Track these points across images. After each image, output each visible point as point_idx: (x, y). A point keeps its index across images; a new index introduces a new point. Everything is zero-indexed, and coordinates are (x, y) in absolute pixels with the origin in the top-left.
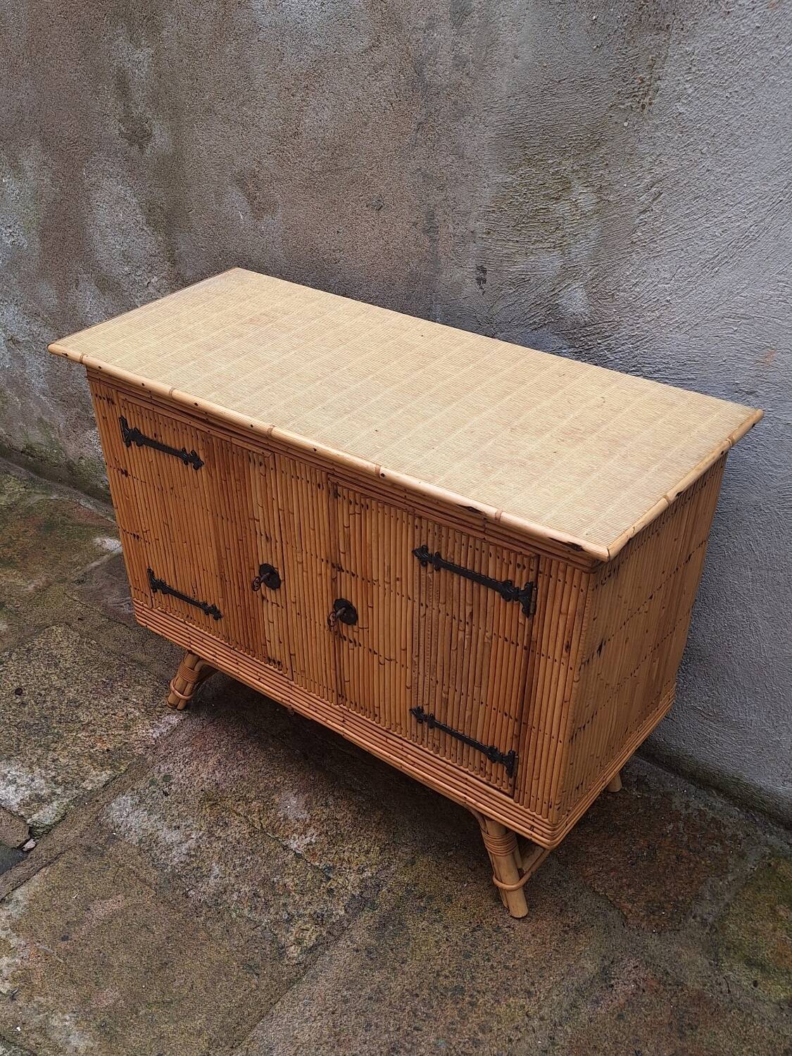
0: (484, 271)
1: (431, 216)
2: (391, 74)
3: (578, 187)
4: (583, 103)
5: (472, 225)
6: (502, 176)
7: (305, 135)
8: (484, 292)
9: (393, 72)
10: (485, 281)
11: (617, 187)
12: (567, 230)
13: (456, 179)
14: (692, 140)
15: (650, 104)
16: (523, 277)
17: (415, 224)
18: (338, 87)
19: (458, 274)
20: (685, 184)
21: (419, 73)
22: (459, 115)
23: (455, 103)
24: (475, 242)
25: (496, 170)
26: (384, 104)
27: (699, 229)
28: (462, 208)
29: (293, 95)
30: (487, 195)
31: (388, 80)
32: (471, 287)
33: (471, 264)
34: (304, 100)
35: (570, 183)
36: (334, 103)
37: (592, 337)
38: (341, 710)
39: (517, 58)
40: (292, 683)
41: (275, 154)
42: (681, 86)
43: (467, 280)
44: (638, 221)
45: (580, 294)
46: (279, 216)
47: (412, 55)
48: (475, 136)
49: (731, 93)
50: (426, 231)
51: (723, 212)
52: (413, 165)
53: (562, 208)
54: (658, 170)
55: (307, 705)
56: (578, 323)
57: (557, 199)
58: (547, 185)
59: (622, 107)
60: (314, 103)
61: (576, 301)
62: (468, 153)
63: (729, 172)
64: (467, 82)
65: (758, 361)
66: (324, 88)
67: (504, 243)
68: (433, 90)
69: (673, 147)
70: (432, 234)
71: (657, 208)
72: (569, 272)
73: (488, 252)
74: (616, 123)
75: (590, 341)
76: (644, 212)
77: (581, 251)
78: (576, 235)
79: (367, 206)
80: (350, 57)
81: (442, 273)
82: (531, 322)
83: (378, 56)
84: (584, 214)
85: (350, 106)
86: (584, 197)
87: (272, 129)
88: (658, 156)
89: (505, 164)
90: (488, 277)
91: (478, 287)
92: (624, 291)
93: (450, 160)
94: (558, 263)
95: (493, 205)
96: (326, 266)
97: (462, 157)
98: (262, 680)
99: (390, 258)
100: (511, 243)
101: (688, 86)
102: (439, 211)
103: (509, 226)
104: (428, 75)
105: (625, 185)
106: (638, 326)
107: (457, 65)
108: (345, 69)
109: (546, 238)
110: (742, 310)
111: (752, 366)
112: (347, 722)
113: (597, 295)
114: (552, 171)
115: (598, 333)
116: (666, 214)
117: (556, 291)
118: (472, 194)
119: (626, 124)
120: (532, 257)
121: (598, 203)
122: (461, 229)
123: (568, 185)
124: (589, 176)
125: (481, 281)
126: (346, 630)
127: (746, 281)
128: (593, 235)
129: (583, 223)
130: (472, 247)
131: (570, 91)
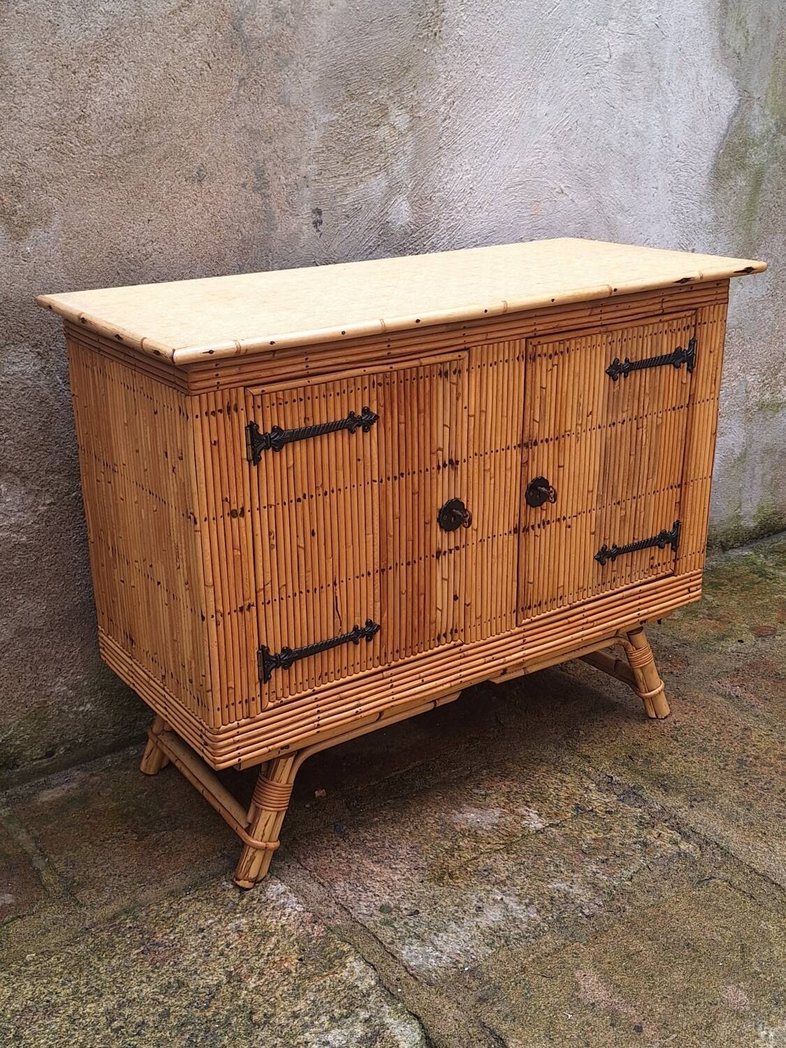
0: (319, 212)
1: (260, 173)
2: (206, 33)
3: (394, 110)
4: (391, 37)
5: (304, 169)
6: (327, 115)
7: (94, 117)
8: (321, 234)
9: (208, 31)
10: (321, 223)
11: (424, 104)
12: (389, 152)
13: (284, 128)
14: (469, 55)
15: (440, 31)
16: (356, 206)
17: (244, 185)
18: (140, 54)
19: (294, 224)
20: (469, 91)
21: (237, 28)
22: (281, 63)
23: (277, 54)
24: (308, 187)
25: (322, 111)
26: (199, 65)
27: (484, 123)
28: (292, 155)
29: (74, 73)
30: (315, 138)
31: (202, 39)
32: (308, 231)
33: (306, 210)
34: (92, 76)
35: (387, 109)
36: (135, 73)
37: (418, 242)
38: (522, 629)
39: (332, 6)
40: (465, 646)
41: (48, 148)
42: (458, 15)
43: (305, 228)
44: (441, 129)
45: (405, 206)
46: (56, 225)
47: (229, 11)
48: (300, 82)
49: (489, 16)
50: (256, 189)
51: (497, 106)
52: (236, 124)
53: (383, 132)
54: (450, 84)
55: (482, 661)
56: (406, 233)
57: (378, 125)
58: (369, 115)
59: (421, 36)
60: (106, 77)
61: (402, 213)
62: (294, 99)
63: (495, 76)
64: (288, 32)
65: (531, 215)
66: (122, 58)
67: (334, 179)
68: (254, 44)
69: (458, 63)
70: (263, 191)
71: (453, 114)
72: (394, 188)
73: (321, 192)
74: (418, 50)
75: (417, 246)
76: (445, 120)
77: (400, 167)
78: (396, 154)
79: (186, 180)
80: (155, 21)
81: (277, 228)
82: (367, 247)
83: (188, 16)
84: (400, 134)
85: (157, 72)
86: (400, 119)
87: (42, 118)
88: (449, 72)
89: (330, 104)
90: (324, 218)
91: (315, 230)
92: (439, 191)
93: (276, 111)
94: (384, 184)
95: (321, 146)
96: (133, 267)
97: (288, 105)
98: (425, 679)
99: (219, 231)
100: (342, 178)
101: (462, 14)
102: (270, 165)
103: (338, 162)
104: (246, 29)
105: (430, 101)
106: (452, 217)
107: (277, 17)
108: (148, 34)
109: (372, 163)
110: (518, 179)
111: (529, 220)
112: (528, 639)
113: (420, 202)
114: (372, 101)
115: (423, 237)
116: (461, 118)
117: (386, 210)
118: (300, 139)
119: (425, 50)
120: (362, 186)
121: (410, 121)
122: (294, 176)
123: (386, 111)
124: (402, 99)
125: (317, 223)
126: (536, 516)
127: (518, 155)
128: (408, 149)
129: (401, 142)
130: (307, 193)
131: (380, 29)
